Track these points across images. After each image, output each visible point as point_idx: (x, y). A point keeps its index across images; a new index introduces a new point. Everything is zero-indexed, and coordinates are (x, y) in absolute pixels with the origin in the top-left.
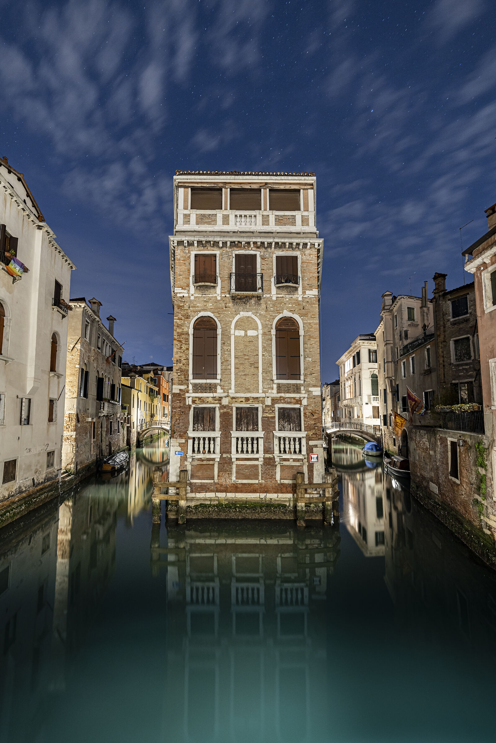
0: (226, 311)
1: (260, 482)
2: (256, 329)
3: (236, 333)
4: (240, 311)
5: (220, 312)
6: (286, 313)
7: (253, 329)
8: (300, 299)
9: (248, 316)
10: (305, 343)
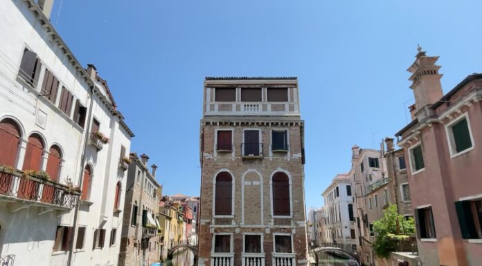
0: (238, 168)
3: (245, 183)
4: (248, 168)
5: (234, 169)
6: (280, 170)
7: (257, 180)
8: (289, 160)
9: (253, 171)
10: (293, 190)
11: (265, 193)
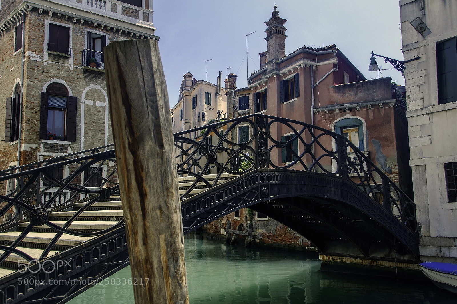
0: (77, 81)
2: (104, 101)
3: (85, 102)
4: (90, 83)
5: (71, 81)
7: (101, 101)
9: (97, 89)
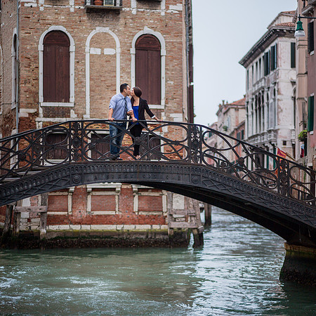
0: (80, 26)
1: (117, 213)
2: (114, 47)
3: (91, 51)
4: (96, 26)
5: (73, 27)
6: (147, 30)
8: (163, 14)
9: (105, 32)
10: (166, 65)
11: (122, 69)
